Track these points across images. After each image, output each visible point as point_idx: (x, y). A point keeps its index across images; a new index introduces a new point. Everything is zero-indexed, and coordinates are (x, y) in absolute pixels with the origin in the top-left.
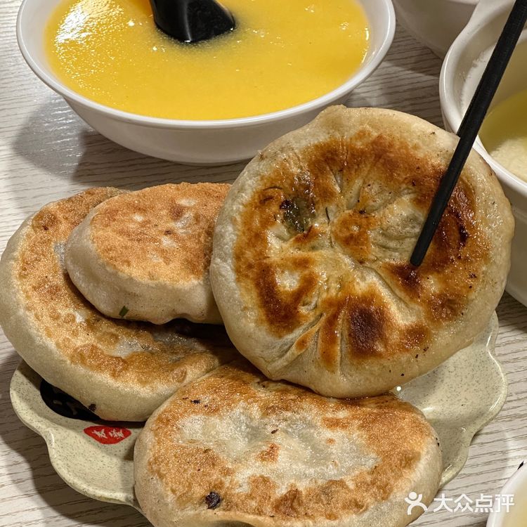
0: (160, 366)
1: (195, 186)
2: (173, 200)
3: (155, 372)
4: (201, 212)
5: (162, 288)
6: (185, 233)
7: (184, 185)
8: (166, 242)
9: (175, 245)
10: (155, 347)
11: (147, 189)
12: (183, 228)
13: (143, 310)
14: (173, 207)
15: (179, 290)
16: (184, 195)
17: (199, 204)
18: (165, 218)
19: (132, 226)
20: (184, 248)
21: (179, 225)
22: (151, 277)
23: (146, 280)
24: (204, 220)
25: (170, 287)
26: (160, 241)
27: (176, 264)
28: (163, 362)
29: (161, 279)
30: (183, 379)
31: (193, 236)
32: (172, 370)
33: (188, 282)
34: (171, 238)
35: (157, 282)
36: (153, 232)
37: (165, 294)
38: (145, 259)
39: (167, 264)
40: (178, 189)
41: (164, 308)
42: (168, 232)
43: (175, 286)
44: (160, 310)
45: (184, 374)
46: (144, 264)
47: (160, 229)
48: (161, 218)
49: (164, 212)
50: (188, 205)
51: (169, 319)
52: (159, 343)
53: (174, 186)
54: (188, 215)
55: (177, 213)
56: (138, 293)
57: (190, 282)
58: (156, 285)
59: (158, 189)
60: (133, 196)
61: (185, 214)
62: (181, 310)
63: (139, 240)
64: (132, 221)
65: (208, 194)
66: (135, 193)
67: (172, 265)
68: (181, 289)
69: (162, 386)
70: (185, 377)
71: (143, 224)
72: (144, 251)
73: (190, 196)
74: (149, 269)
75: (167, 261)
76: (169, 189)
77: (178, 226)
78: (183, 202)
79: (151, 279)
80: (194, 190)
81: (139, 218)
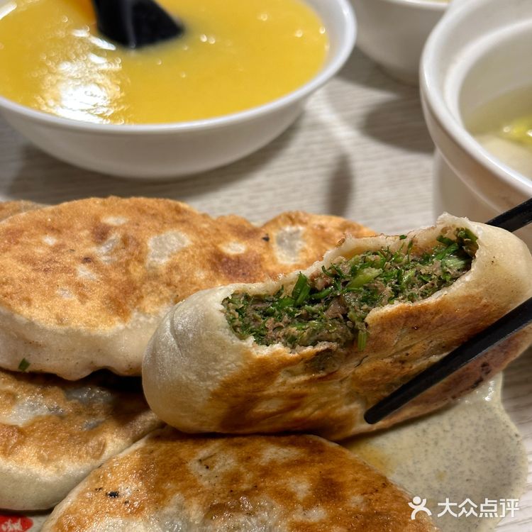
0: (72, 435)
1: (126, 201)
2: (97, 218)
3: (62, 445)
4: (131, 233)
5: (75, 335)
6: (108, 261)
7: (112, 199)
8: (84, 272)
9: (95, 276)
10: (67, 408)
11: (65, 204)
12: (107, 255)
13: (48, 363)
14: (97, 227)
15: (98, 338)
16: (112, 212)
17: (129, 223)
18: (86, 241)
19: (40, 252)
20: (108, 281)
21: (103, 250)
22: (60, 320)
23: (52, 325)
24: (134, 243)
25: (86, 334)
26: (75, 272)
27: (94, 303)
28: (76, 428)
29: (73, 323)
30: (101, 455)
31: (120, 264)
32: (87, 441)
33: (110, 326)
34: (90, 267)
35: (67, 327)
36: (68, 259)
37: (79, 344)
38: (53, 297)
39: (83, 303)
40: (104, 204)
41: (79, 361)
42: (87, 260)
43: (93, 333)
44: (72, 363)
45: (102, 446)
46: (50, 303)
47: (76, 254)
48: (80, 240)
49: (85, 233)
50: (115, 224)
51: (86, 373)
52: (73, 401)
53: (99, 201)
54: (115, 236)
55: (101, 234)
56: (41, 342)
57: (113, 327)
58: (67, 332)
59: (79, 203)
60: (47, 212)
61: (111, 235)
62: (101, 362)
63: (46, 271)
64: (40, 244)
65: (142, 211)
66: (50, 208)
67: (89, 304)
68: (100, 337)
69: (71, 465)
70: (102, 452)
71: (57, 249)
72: (53, 286)
73: (120, 213)
74: (58, 310)
75: (83, 298)
76: (93, 204)
77: (101, 252)
78: (110, 220)
79: (59, 324)
80: (125, 206)
81: (50, 240)
